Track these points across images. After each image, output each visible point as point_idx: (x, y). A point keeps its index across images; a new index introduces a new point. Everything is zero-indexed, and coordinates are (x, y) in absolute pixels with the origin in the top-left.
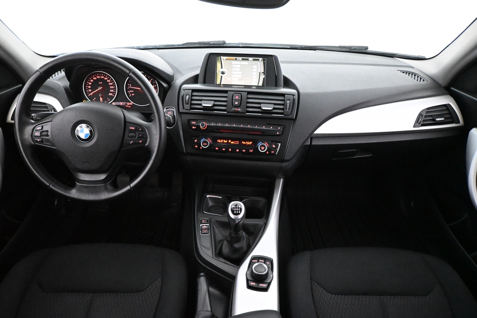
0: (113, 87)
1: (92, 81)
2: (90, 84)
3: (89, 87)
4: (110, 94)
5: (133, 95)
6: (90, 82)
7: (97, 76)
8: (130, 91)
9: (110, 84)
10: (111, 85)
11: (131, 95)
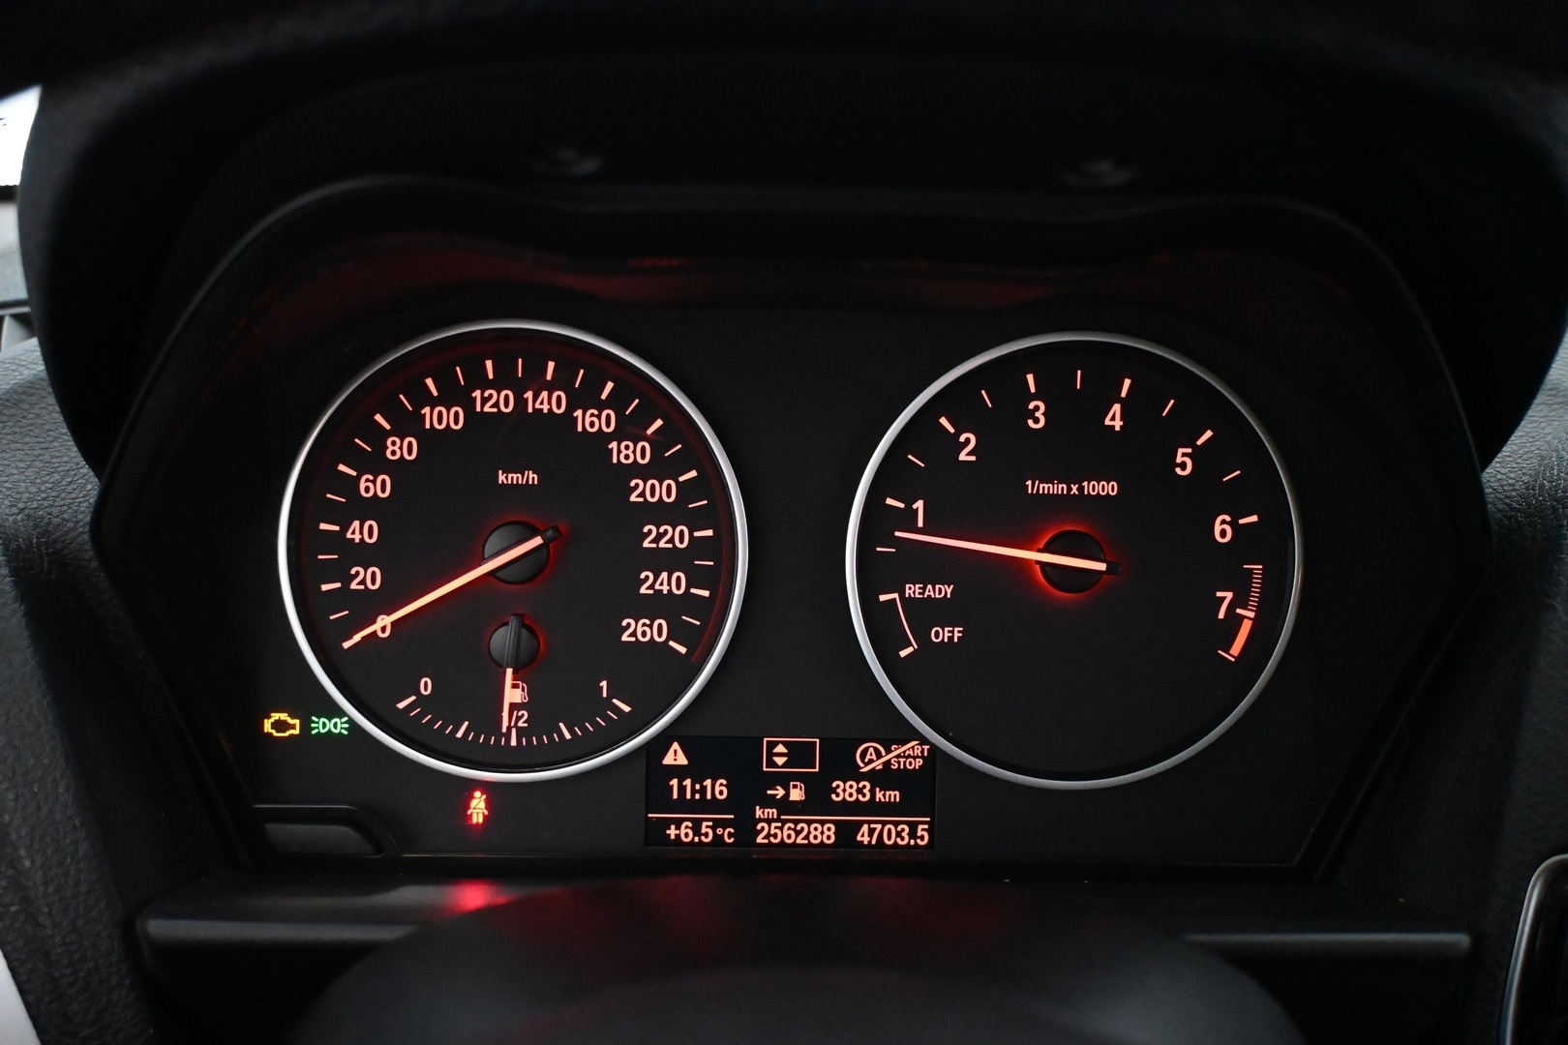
0: (677, 537)
1: (401, 449)
2: (375, 487)
3: (363, 532)
4: (638, 630)
5: (941, 634)
6: (376, 463)
7: (479, 381)
8: (912, 590)
9: (645, 491)
10: (660, 513)
11: (922, 637)
